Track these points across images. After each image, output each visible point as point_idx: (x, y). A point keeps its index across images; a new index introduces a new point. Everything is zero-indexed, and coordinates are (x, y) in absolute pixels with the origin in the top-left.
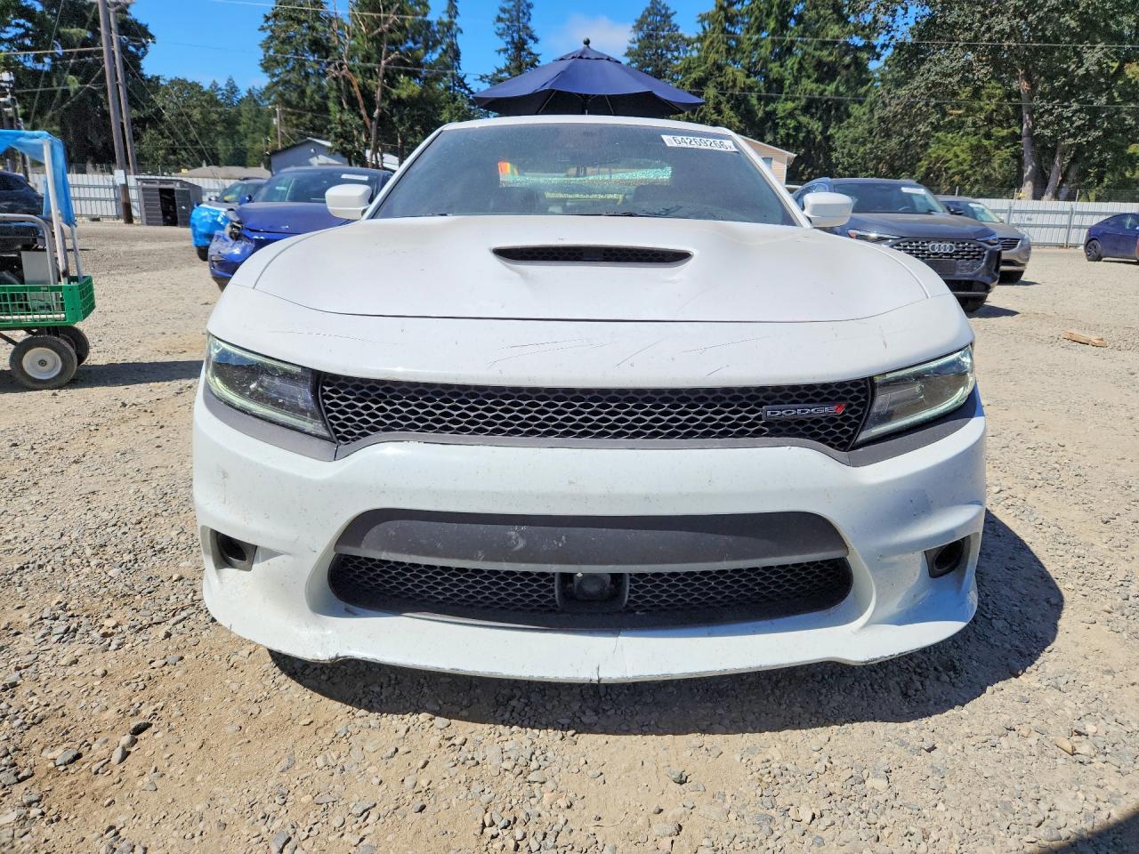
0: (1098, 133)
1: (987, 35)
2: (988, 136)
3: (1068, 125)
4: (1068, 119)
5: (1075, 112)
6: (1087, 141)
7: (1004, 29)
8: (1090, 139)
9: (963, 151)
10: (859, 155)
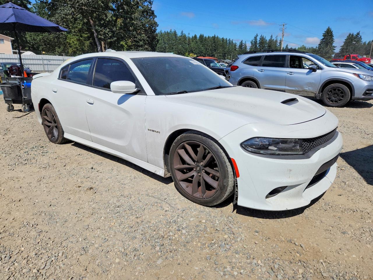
0: (116, 38)
1: (78, 4)
2: (81, 36)
3: (107, 36)
4: (107, 34)
5: (108, 32)
6: (114, 41)
7: (83, 3)
8: (114, 40)
9: (75, 41)
10: (38, 40)
